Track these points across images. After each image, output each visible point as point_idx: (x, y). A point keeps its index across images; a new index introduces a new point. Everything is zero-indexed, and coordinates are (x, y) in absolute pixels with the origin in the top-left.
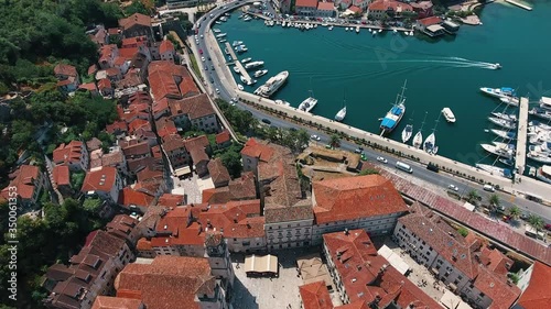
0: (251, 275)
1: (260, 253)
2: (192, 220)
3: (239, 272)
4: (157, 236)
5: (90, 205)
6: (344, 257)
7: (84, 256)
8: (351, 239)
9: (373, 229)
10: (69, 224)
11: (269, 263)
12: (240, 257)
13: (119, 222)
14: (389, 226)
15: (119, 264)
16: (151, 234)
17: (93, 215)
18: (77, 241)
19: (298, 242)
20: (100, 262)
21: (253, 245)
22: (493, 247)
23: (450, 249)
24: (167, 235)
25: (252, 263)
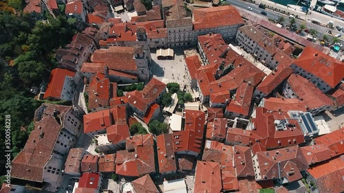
0: (160, 58)
1: (164, 48)
2: (127, 29)
3: (154, 57)
4: (110, 37)
5: (71, 21)
6: (208, 45)
7: (73, 44)
8: (212, 36)
9: (225, 35)
10: (63, 29)
11: (169, 52)
12: (154, 50)
13: (88, 31)
14: (234, 33)
15: (91, 52)
16: (106, 37)
17: (73, 27)
18: (69, 38)
19: (184, 42)
20: (82, 47)
21: (160, 44)
24: (115, 37)
25: (160, 52)
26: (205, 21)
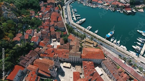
0: (64, 67)
1: (67, 62)
2: (53, 52)
3: (62, 65)
4: (45, 54)
5: (32, 44)
7: (28, 55)
8: (88, 63)
9: (96, 62)
10: (26, 48)
11: (69, 65)
12: (63, 62)
13: (37, 49)
14: (100, 62)
15: (36, 58)
16: (44, 53)
17: (32, 46)
18: (27, 52)
19: (77, 61)
20: (31, 57)
21: (66, 60)
22: (125, 73)
23: (113, 71)
24: (47, 54)
25: (65, 64)
26: (87, 55)
